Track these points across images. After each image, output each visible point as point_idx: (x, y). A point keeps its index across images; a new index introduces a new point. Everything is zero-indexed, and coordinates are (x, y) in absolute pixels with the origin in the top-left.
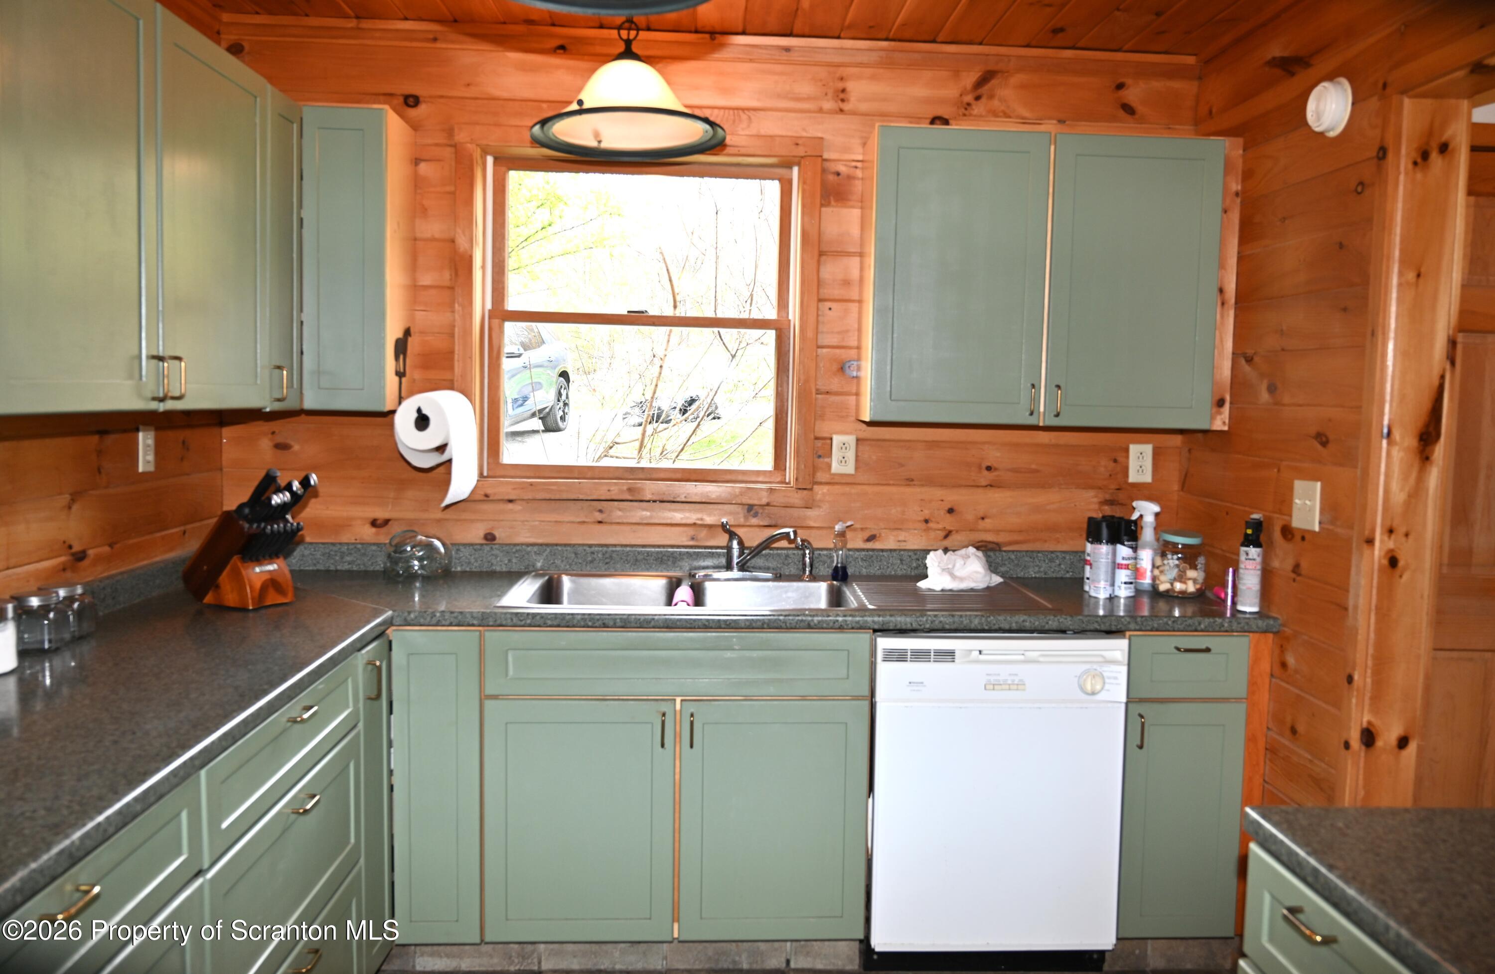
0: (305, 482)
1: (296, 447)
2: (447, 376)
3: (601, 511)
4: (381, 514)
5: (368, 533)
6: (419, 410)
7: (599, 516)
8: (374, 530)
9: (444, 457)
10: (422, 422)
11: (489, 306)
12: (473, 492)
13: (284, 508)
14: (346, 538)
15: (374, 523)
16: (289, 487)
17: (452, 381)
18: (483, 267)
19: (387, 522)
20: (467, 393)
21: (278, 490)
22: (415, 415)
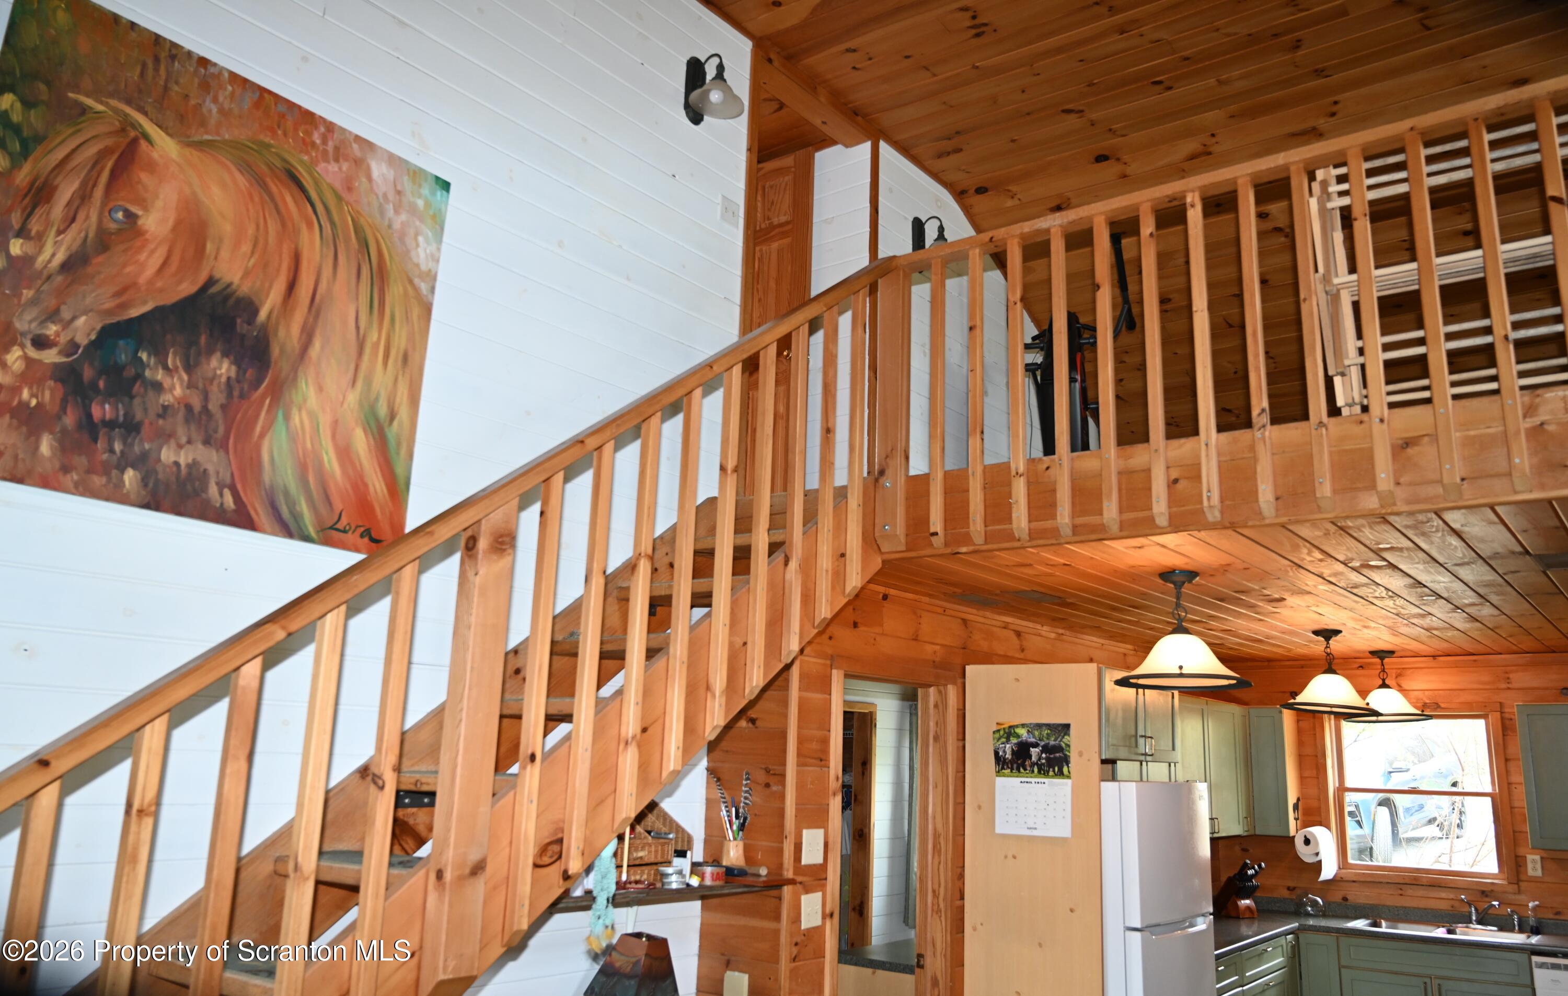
0: (1260, 866)
1: (1251, 851)
2: (1318, 819)
3: (1401, 889)
4: (1292, 884)
5: (1285, 893)
6: (1305, 836)
7: (1400, 892)
8: (1288, 892)
9: (1318, 859)
10: (1307, 842)
11: (1337, 785)
12: (1335, 876)
13: (1252, 876)
14: (1276, 895)
15: (1289, 888)
16: (1253, 868)
17: (1321, 822)
18: (1333, 767)
19: (1294, 888)
20: (1328, 827)
21: (1249, 869)
22: (1303, 839)
